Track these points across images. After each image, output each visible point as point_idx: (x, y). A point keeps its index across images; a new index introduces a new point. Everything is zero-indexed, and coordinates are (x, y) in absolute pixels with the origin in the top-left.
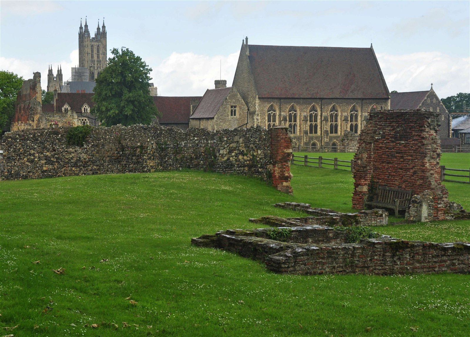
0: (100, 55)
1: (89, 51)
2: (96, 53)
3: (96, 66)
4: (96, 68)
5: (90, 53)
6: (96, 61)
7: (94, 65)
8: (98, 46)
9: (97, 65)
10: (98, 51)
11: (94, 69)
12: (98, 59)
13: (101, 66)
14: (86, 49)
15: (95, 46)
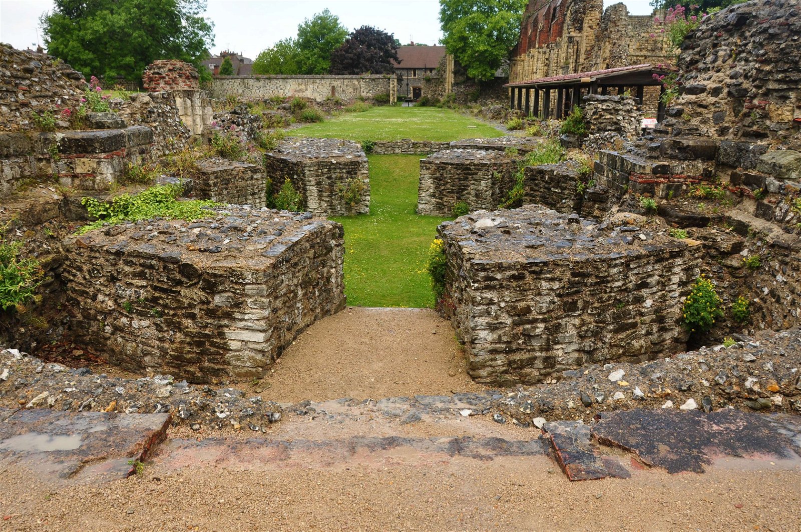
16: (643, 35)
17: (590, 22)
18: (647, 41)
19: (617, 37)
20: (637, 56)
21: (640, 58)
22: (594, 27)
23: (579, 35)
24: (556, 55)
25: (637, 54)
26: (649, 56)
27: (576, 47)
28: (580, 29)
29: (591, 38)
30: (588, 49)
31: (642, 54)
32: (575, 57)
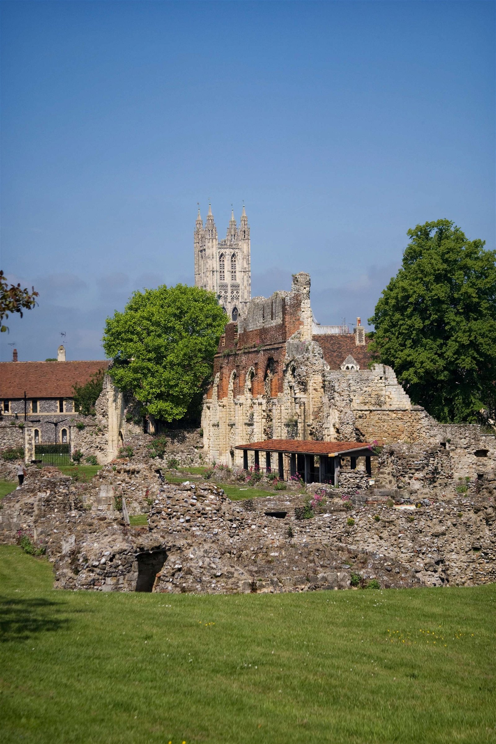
0: (238, 274)
1: (215, 266)
2: (230, 269)
3: (229, 294)
4: (229, 299)
5: (218, 269)
6: (229, 286)
7: (226, 292)
8: (234, 255)
9: (232, 292)
10: (233, 266)
11: (226, 302)
12: (234, 281)
13: (240, 294)
14: (210, 262)
15: (227, 257)
16: (365, 389)
17: (315, 385)
18: (370, 395)
19: (343, 405)
20: (361, 411)
21: (366, 413)
22: (319, 390)
23: (305, 396)
24: (279, 411)
25: (362, 408)
26: (374, 410)
27: (302, 408)
28: (305, 390)
29: (316, 399)
30: (316, 410)
31: (366, 408)
32: (303, 417)
